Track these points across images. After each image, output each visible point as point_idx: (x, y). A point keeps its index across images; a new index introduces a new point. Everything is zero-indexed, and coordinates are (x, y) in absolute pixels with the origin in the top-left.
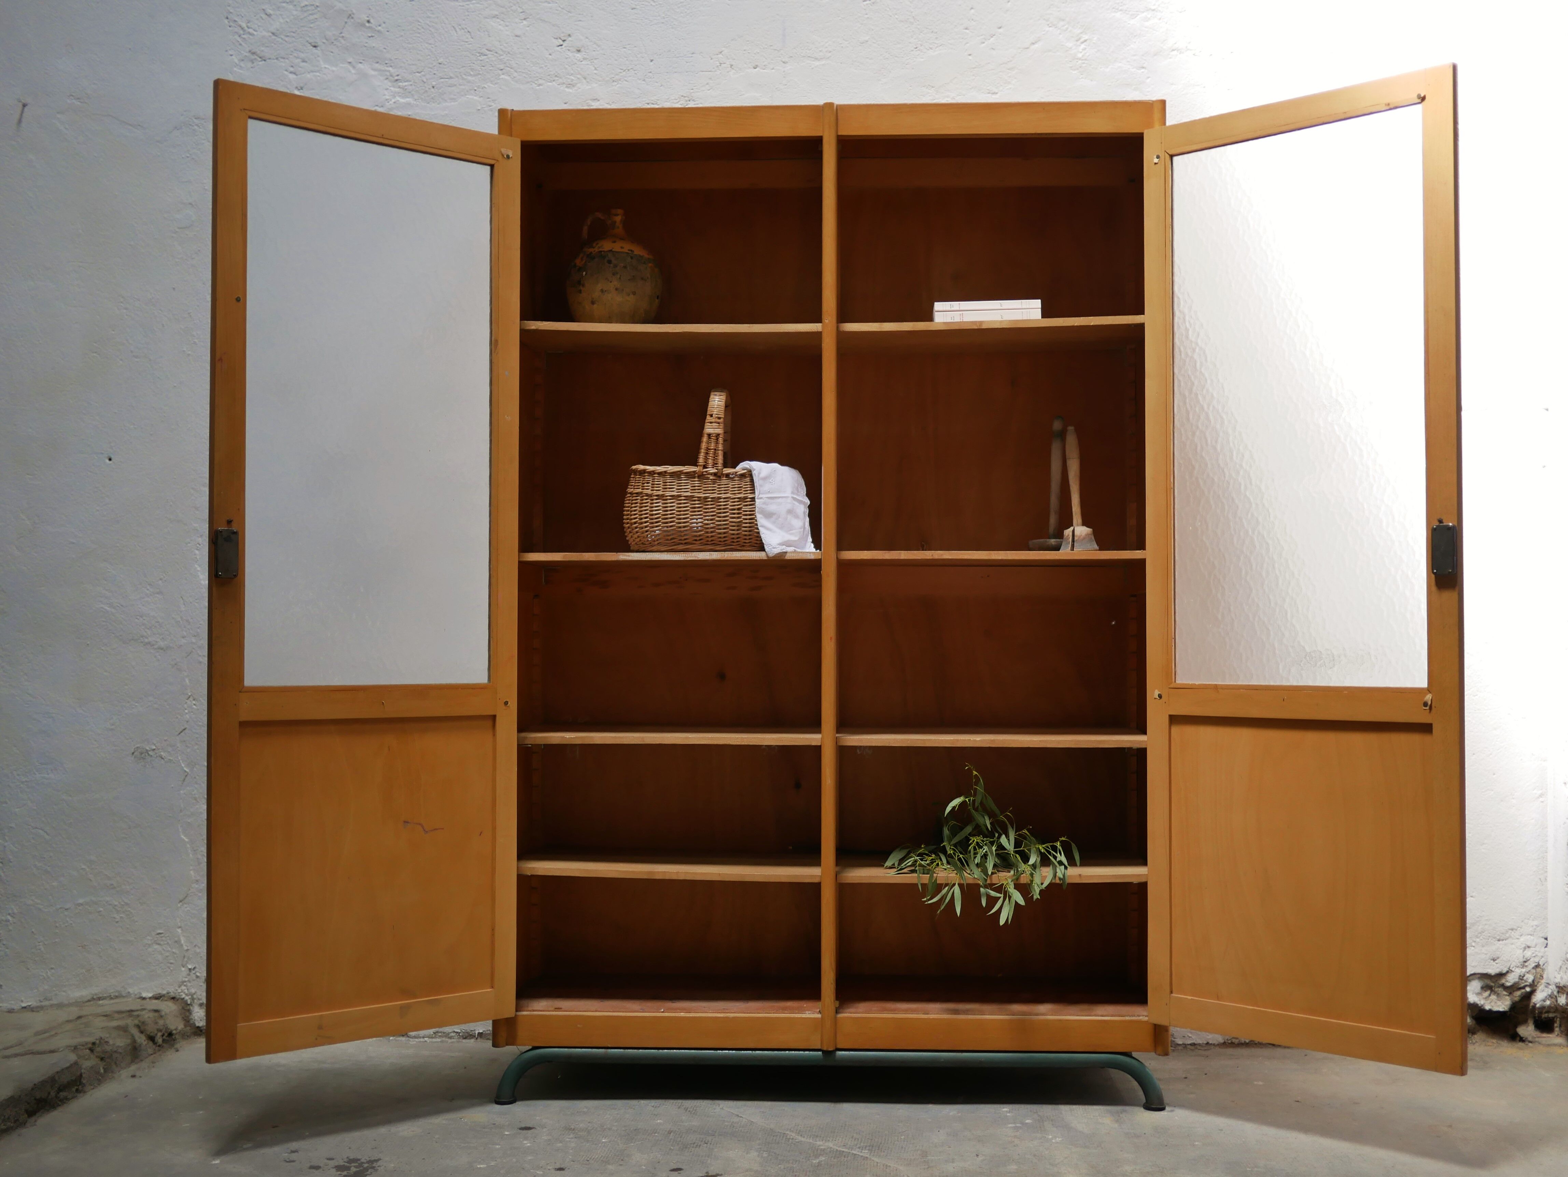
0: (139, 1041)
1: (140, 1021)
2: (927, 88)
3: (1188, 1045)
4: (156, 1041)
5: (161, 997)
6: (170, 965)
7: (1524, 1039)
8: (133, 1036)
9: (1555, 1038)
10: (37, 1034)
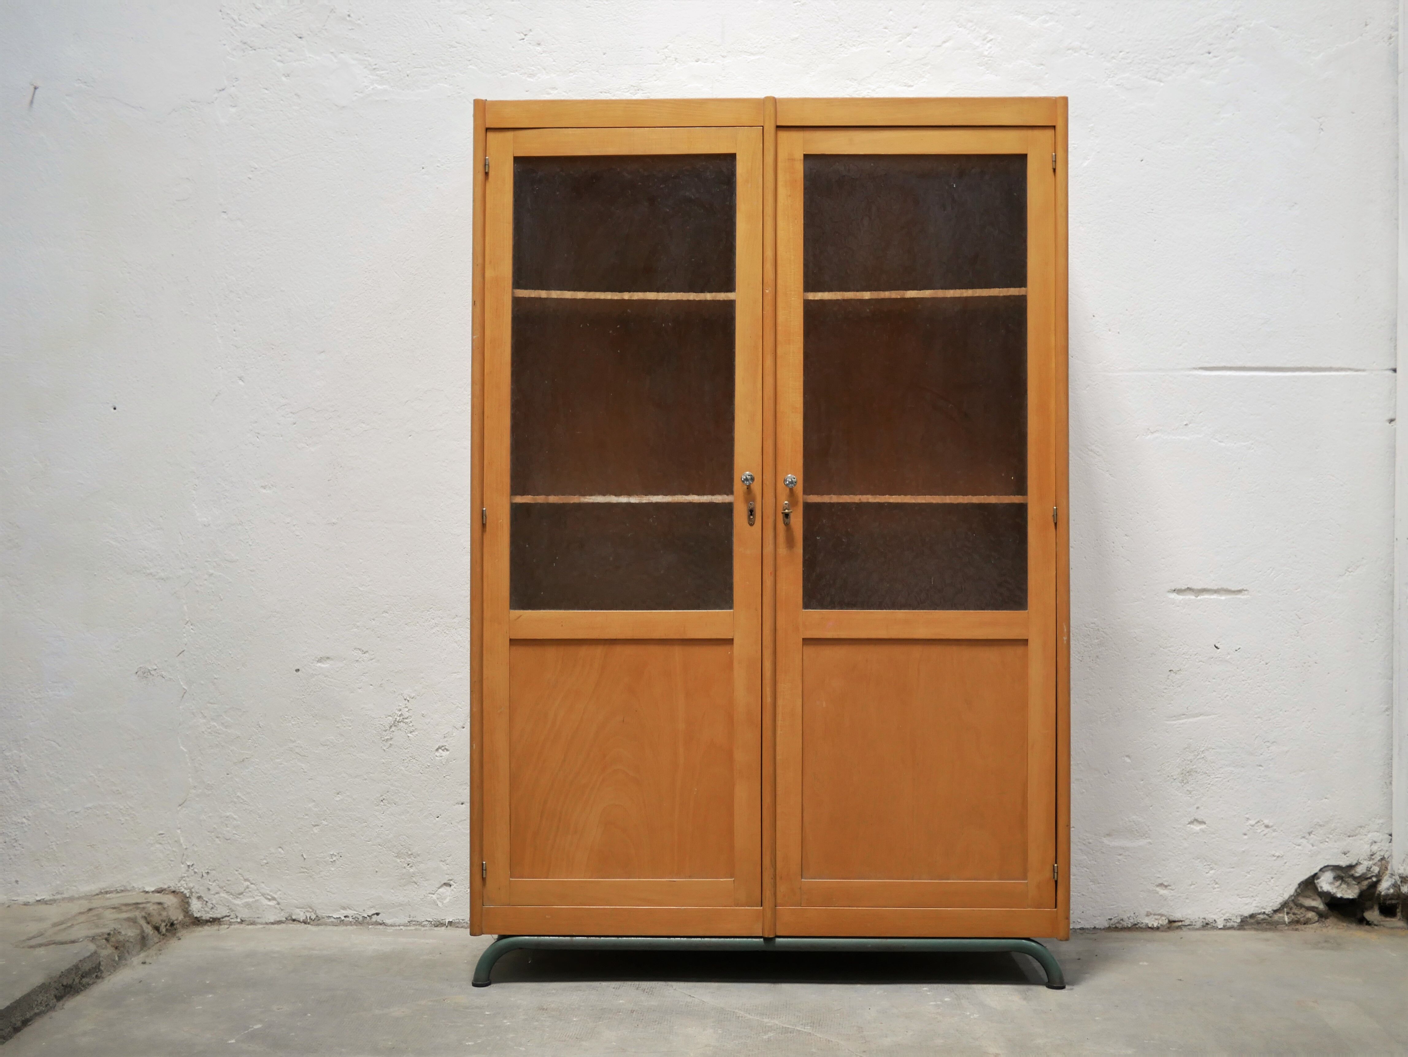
0: (146, 931)
1: (146, 913)
2: (850, 81)
3: (1077, 929)
4: (160, 930)
5: (162, 891)
6: (170, 862)
7: (1370, 922)
8: (141, 927)
9: (1397, 922)
10: (55, 925)
